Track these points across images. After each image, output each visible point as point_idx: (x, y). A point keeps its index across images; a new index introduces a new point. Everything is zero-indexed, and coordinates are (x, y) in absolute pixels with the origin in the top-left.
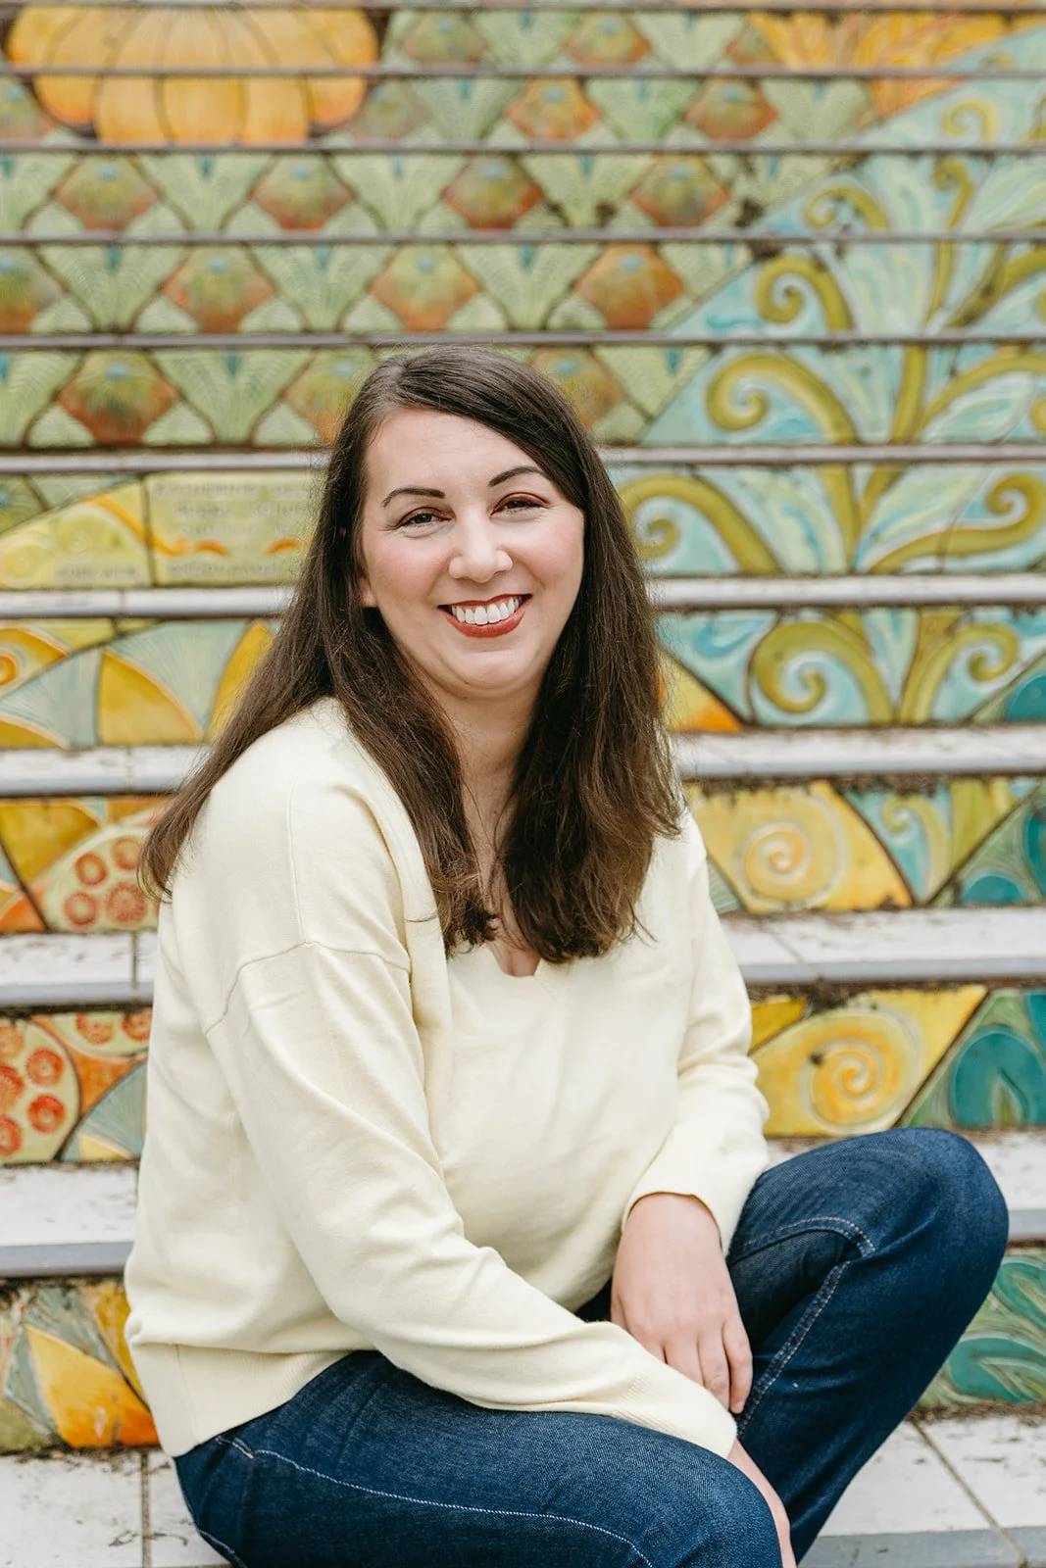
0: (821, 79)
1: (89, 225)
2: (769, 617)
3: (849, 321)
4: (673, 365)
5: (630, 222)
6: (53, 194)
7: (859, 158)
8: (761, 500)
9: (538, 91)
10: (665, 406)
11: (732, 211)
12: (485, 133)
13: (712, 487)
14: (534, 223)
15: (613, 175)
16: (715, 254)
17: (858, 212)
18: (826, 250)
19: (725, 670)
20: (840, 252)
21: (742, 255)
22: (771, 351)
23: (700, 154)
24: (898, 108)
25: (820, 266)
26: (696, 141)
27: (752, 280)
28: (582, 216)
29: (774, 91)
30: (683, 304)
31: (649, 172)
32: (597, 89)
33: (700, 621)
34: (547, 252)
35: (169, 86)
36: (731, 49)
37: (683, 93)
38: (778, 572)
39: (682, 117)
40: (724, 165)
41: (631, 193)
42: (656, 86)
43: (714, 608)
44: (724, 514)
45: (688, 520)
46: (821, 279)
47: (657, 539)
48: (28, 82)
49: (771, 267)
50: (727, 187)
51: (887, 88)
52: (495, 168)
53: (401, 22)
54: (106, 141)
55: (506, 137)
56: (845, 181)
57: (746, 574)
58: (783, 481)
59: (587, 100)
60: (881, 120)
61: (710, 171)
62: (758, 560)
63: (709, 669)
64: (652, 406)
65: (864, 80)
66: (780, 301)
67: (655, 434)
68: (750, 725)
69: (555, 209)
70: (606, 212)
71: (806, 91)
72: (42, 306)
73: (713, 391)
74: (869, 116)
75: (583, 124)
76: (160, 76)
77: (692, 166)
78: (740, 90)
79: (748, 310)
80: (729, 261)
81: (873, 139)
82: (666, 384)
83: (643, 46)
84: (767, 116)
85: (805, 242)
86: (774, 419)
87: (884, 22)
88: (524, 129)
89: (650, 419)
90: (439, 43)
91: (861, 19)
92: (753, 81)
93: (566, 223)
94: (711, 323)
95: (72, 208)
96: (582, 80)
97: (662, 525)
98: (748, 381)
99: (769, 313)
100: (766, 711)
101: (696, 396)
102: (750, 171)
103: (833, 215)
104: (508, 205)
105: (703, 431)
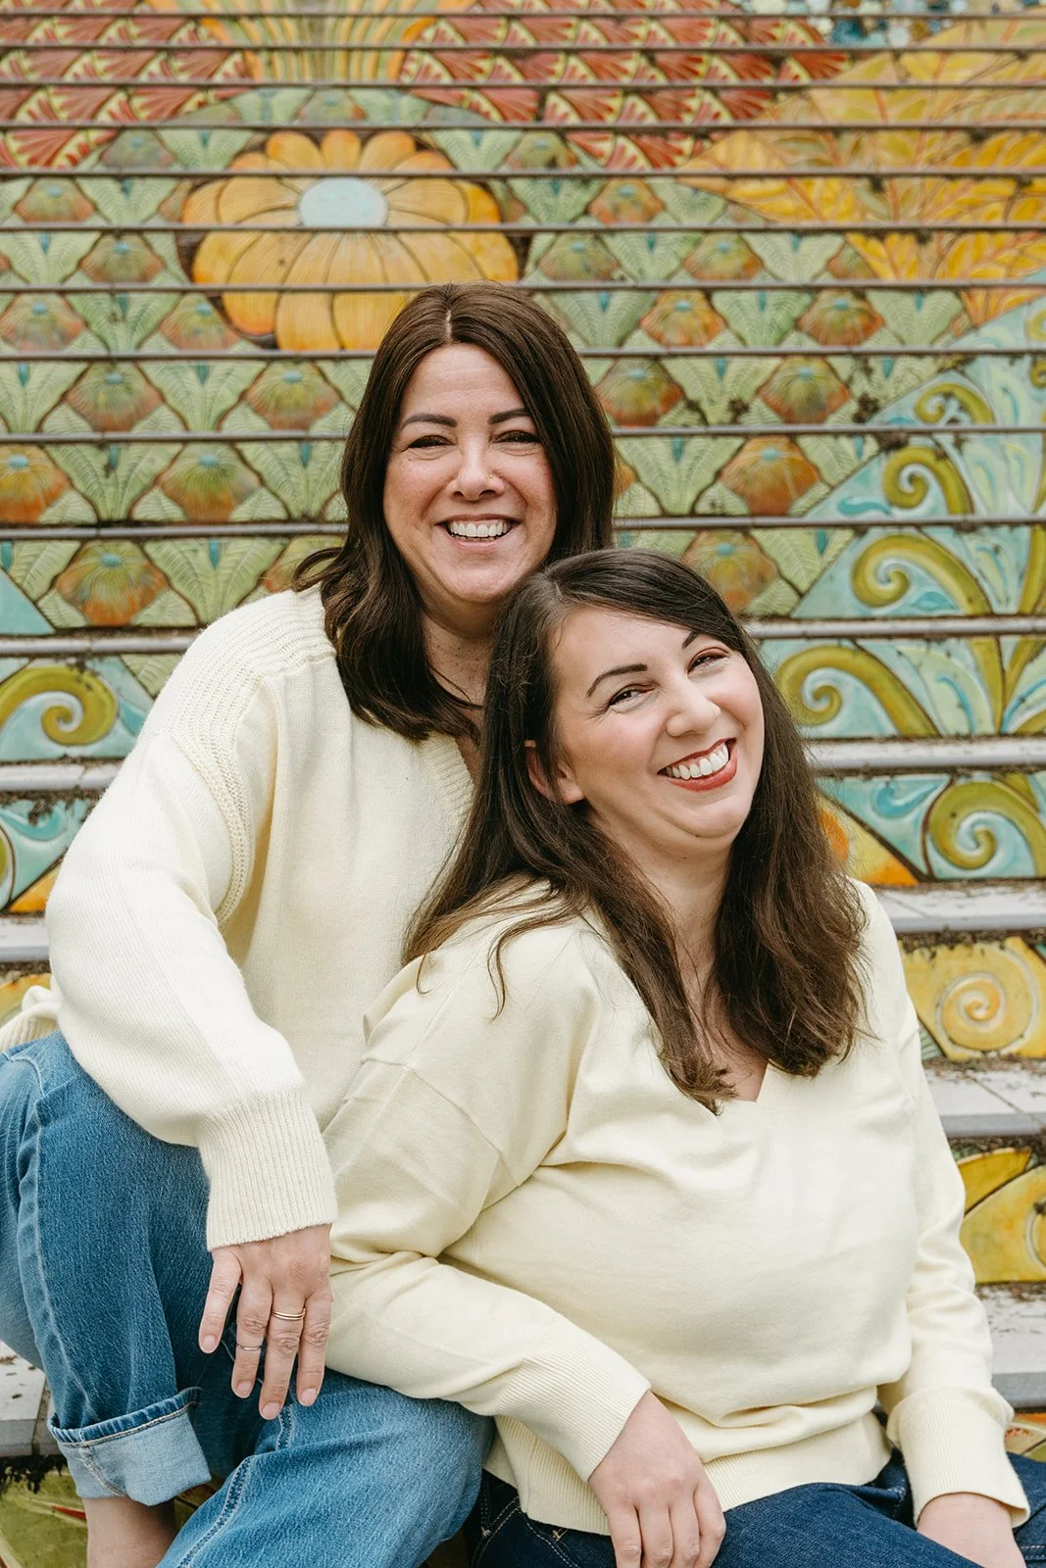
0: (921, 291)
1: (272, 425)
2: (945, 778)
3: (971, 507)
4: (822, 546)
5: (759, 417)
6: (243, 396)
7: (968, 357)
8: (917, 669)
9: (666, 302)
10: (814, 583)
11: (853, 407)
12: (621, 343)
13: (872, 657)
14: (676, 419)
15: (743, 376)
16: (846, 444)
17: (963, 408)
18: (947, 441)
19: (904, 829)
20: (958, 444)
21: (871, 446)
22: (912, 531)
23: (823, 355)
24: (988, 316)
25: (942, 456)
26: (810, 345)
27: (881, 469)
28: (717, 413)
29: (878, 301)
30: (820, 490)
31: (776, 371)
32: (719, 299)
33: (879, 783)
34: (695, 444)
35: (340, 299)
36: (830, 265)
37: (797, 303)
38: (935, 736)
39: (797, 325)
40: (844, 366)
41: (758, 391)
42: (773, 297)
43: (892, 771)
44: (885, 683)
45: (850, 686)
46: (941, 466)
47: (822, 706)
48: (216, 299)
49: (898, 457)
50: (847, 385)
51: (980, 296)
52: (637, 370)
53: (540, 242)
54: (284, 351)
55: (639, 342)
56: (953, 378)
57: (906, 738)
58: (937, 651)
59: (712, 308)
60: (975, 327)
61: (833, 370)
62: (916, 725)
63: (887, 827)
64: (803, 586)
65: (956, 290)
66: (907, 487)
67: (805, 609)
68: (926, 879)
69: (693, 406)
70: (738, 408)
71: (908, 301)
72: (241, 497)
73: (857, 570)
74: (964, 321)
75: (709, 332)
76: (334, 292)
77: (816, 367)
78: (847, 300)
79: (878, 498)
80: (859, 453)
81: (968, 343)
82: (817, 564)
83: (756, 263)
84: (873, 322)
85: (928, 433)
86: (913, 594)
87: (969, 238)
88: (658, 338)
89: (801, 595)
90: (573, 262)
91: (948, 237)
92: (860, 293)
93: (704, 420)
94: (843, 508)
95: (259, 410)
96: (708, 293)
97: (827, 692)
98: (889, 560)
99: (896, 499)
100: (942, 867)
101: (843, 574)
102: (868, 371)
103: (942, 410)
104: (652, 403)
105: (850, 606)
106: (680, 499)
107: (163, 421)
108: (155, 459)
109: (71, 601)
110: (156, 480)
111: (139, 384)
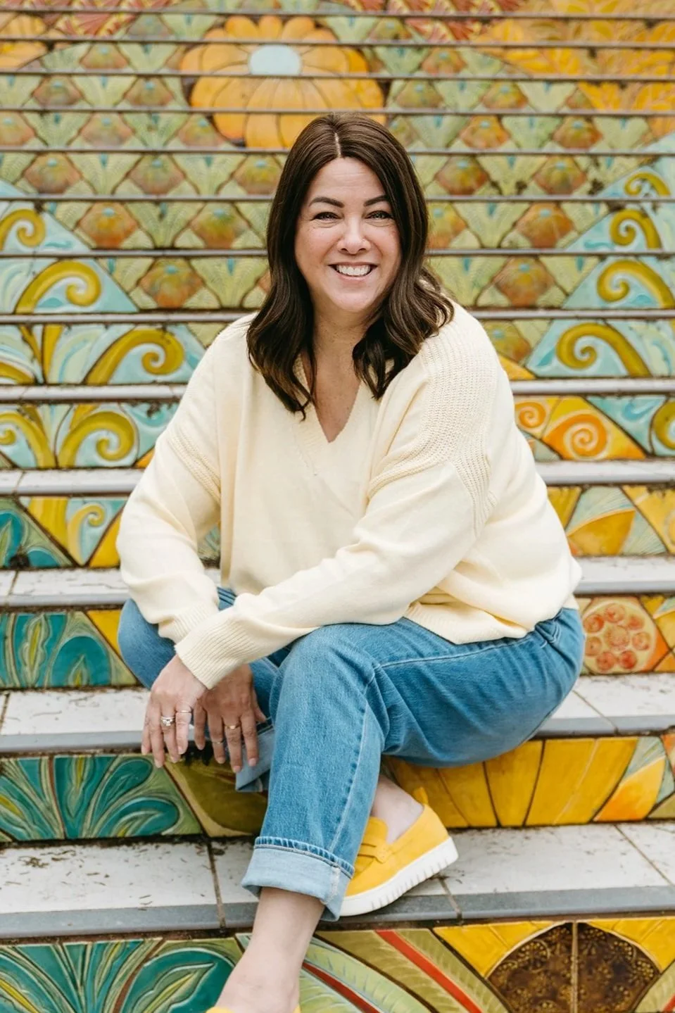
0: (625, 117)
1: (249, 192)
2: (663, 398)
3: (659, 244)
4: (580, 266)
5: (534, 191)
6: (232, 176)
7: (655, 158)
8: (640, 337)
9: (474, 123)
10: (575, 288)
11: (587, 186)
12: (448, 146)
13: (615, 330)
14: (485, 192)
15: (525, 167)
16: (590, 208)
17: (653, 187)
18: (647, 206)
19: (639, 427)
20: (655, 208)
21: (604, 209)
22: (632, 259)
23: (571, 155)
24: (664, 133)
25: (644, 215)
26: (559, 149)
27: (608, 222)
28: (509, 189)
29: (600, 124)
30: (573, 235)
31: (544, 164)
32: (507, 122)
33: (626, 400)
34: (502, 207)
35: (284, 119)
36: (568, 102)
37: (552, 124)
38: (649, 376)
39: (551, 137)
40: (583, 162)
41: (533, 176)
42: (538, 120)
43: (633, 394)
44: (621, 345)
45: (602, 347)
46: (644, 222)
47: (585, 358)
48: (210, 117)
49: (618, 215)
50: (585, 173)
51: (659, 121)
52: (462, 163)
53: (396, 86)
54: (250, 148)
55: (459, 146)
56: (647, 170)
57: (633, 376)
58: (652, 327)
59: (502, 127)
60: (656, 140)
61: (576, 164)
62: (638, 369)
63: (629, 426)
64: (569, 289)
65: (646, 117)
66: (623, 233)
67: (570, 303)
68: (651, 455)
69: (495, 185)
70: (521, 186)
71: (617, 123)
72: (237, 234)
73: (600, 281)
74: (650, 136)
75: (500, 140)
76: (279, 114)
77: (566, 163)
78: (581, 123)
79: (607, 238)
80: (597, 213)
81: (652, 149)
82: (576, 277)
83: (523, 100)
84: (596, 136)
85: (637, 202)
86: (632, 295)
87: (650, 87)
88: (469, 143)
89: (567, 295)
90: (416, 97)
91: (637, 85)
92: (589, 118)
93: (500, 193)
94: (587, 245)
95: (241, 184)
96: (499, 117)
97: (589, 350)
98: (619, 276)
99: (618, 240)
100: (660, 448)
101: (592, 283)
102: (597, 165)
103: (640, 189)
104: (471, 182)
105: (596, 302)
106: (492, 239)
107: (185, 190)
108: (187, 212)
109: (148, 293)
110: (188, 224)
111: (171, 167)
